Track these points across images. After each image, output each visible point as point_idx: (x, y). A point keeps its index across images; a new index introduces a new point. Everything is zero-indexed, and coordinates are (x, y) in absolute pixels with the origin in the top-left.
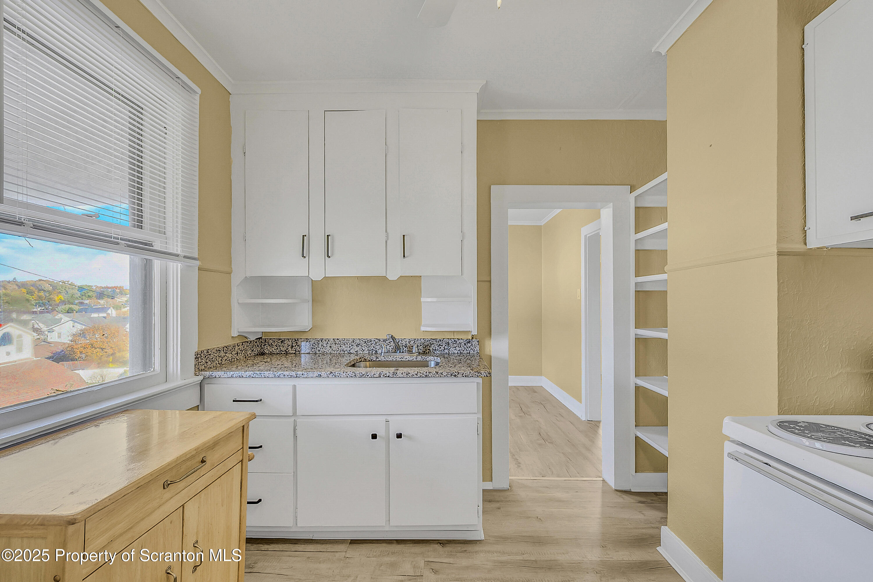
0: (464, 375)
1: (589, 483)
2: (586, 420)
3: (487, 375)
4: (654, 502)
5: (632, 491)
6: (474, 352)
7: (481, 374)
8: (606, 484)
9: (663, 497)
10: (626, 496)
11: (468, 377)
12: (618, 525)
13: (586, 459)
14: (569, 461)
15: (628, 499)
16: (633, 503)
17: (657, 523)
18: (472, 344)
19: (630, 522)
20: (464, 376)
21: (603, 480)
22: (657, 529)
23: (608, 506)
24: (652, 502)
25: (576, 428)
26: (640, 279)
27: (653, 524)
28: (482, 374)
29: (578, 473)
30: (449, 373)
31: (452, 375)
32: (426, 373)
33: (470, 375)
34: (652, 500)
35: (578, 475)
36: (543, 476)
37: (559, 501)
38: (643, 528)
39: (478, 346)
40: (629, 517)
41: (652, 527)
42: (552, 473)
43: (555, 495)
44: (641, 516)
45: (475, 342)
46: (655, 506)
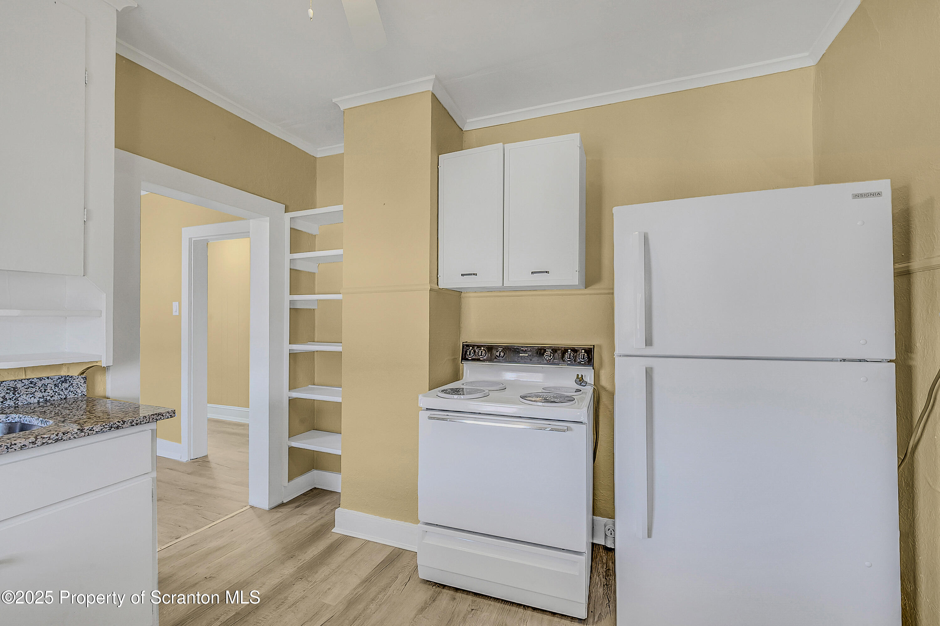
0: (133, 423)
1: (239, 516)
2: (189, 460)
3: (171, 416)
4: (307, 501)
5: (285, 502)
6: (76, 396)
7: (162, 415)
8: (257, 508)
9: (311, 494)
10: (282, 509)
11: (141, 424)
12: (292, 534)
13: (218, 497)
14: (199, 508)
15: (285, 510)
16: (291, 511)
17: (319, 514)
18: (72, 384)
19: (299, 526)
20: (133, 425)
21: (252, 507)
22: (323, 519)
23: (272, 526)
24: (305, 502)
25: (183, 472)
26: (296, 297)
27: (317, 517)
28: (164, 415)
29: (219, 514)
30: (105, 426)
31: (112, 427)
32: (57, 435)
33: (145, 421)
34: (304, 501)
35: (220, 515)
36: (177, 539)
37: (219, 549)
38: (312, 525)
39: (85, 385)
40: (296, 523)
41: (319, 519)
42: (187, 528)
43: (209, 546)
44: (304, 517)
45: (77, 380)
46: (310, 503)
